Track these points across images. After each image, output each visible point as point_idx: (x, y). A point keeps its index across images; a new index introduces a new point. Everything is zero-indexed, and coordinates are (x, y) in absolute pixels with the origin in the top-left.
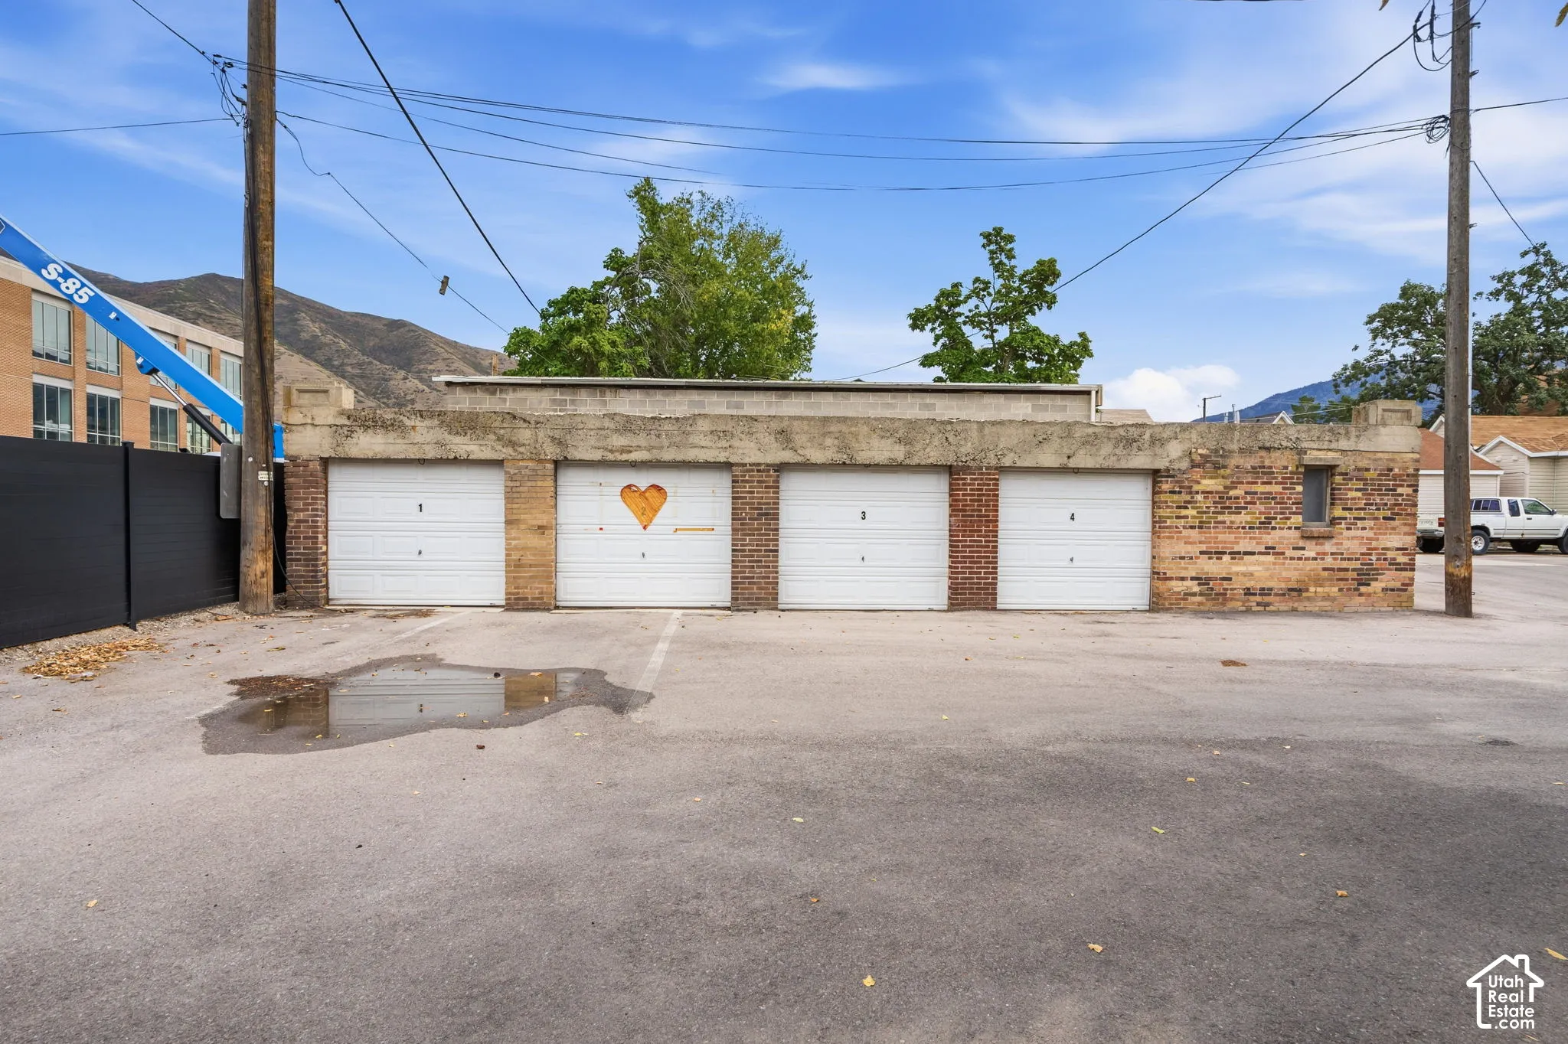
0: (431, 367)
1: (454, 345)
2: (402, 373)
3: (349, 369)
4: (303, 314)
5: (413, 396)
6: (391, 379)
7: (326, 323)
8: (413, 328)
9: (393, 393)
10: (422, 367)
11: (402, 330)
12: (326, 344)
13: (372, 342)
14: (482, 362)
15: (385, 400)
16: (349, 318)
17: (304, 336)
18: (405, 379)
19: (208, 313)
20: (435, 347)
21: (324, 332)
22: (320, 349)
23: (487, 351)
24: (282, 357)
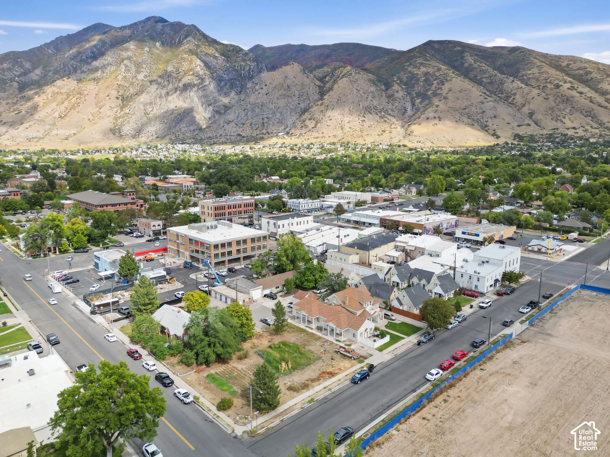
0: (529, 72)
1: (545, 56)
2: (512, 78)
3: (484, 80)
4: (467, 54)
5: (515, 91)
6: (505, 83)
7: (477, 55)
8: (523, 50)
9: (505, 91)
10: (524, 72)
11: (517, 52)
12: (476, 68)
13: (499, 62)
14: (562, 64)
15: (500, 95)
16: (490, 50)
17: (466, 65)
18: (513, 81)
19: (425, 62)
20: (533, 59)
21: (475, 61)
22: (472, 71)
23: (566, 56)
24: (453, 80)
